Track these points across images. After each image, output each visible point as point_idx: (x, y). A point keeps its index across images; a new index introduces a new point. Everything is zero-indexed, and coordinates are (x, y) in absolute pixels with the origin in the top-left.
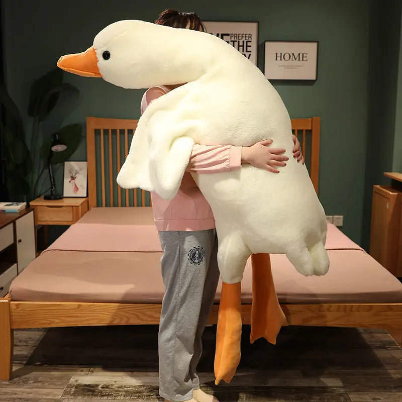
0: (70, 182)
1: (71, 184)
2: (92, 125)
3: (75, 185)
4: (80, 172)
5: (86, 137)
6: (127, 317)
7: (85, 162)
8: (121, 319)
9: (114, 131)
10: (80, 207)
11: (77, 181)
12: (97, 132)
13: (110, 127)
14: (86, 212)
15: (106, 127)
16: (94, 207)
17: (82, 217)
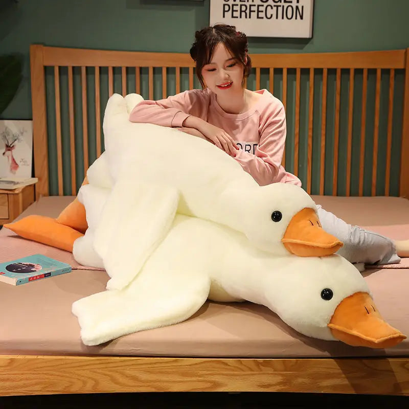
0: (4, 154)
1: (5, 158)
2: (40, 58)
3: (13, 160)
4: (21, 137)
5: (29, 79)
6: (93, 379)
7: (30, 122)
8: (85, 383)
9: (77, 70)
10: (21, 195)
11: (16, 153)
12: (48, 70)
13: (70, 64)
14: (31, 204)
15: (63, 64)
16: (44, 195)
17: (23, 210)
